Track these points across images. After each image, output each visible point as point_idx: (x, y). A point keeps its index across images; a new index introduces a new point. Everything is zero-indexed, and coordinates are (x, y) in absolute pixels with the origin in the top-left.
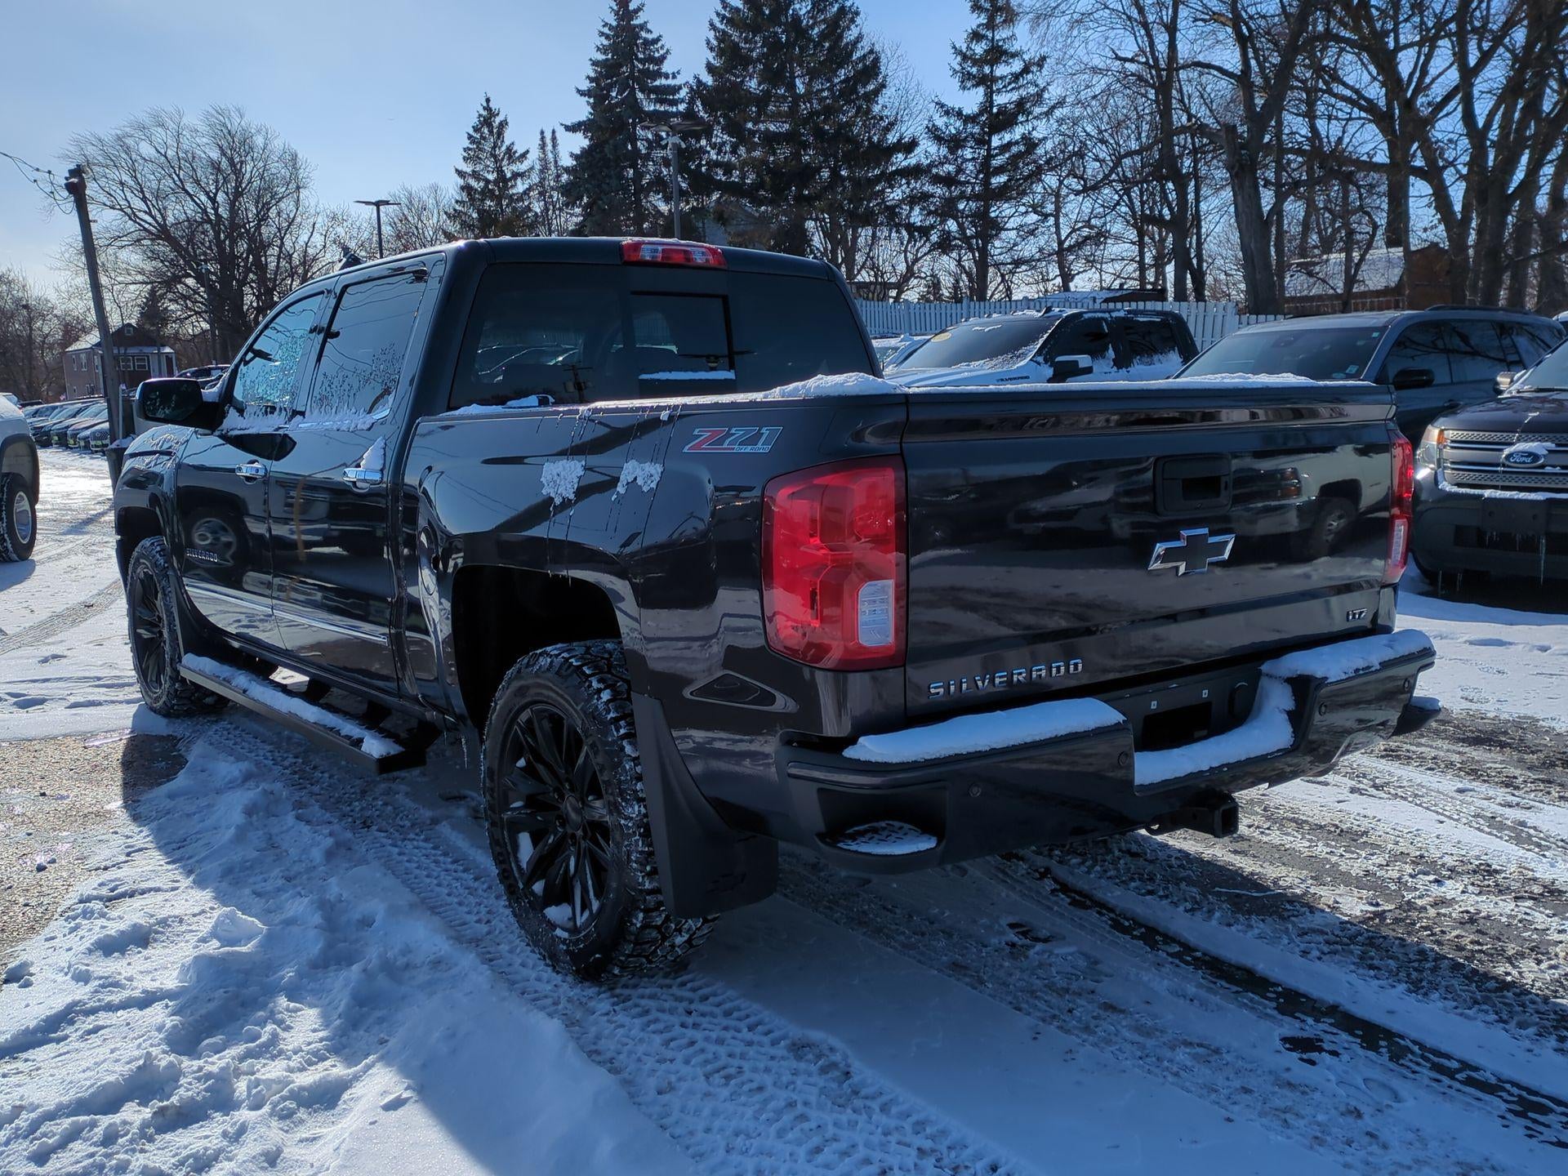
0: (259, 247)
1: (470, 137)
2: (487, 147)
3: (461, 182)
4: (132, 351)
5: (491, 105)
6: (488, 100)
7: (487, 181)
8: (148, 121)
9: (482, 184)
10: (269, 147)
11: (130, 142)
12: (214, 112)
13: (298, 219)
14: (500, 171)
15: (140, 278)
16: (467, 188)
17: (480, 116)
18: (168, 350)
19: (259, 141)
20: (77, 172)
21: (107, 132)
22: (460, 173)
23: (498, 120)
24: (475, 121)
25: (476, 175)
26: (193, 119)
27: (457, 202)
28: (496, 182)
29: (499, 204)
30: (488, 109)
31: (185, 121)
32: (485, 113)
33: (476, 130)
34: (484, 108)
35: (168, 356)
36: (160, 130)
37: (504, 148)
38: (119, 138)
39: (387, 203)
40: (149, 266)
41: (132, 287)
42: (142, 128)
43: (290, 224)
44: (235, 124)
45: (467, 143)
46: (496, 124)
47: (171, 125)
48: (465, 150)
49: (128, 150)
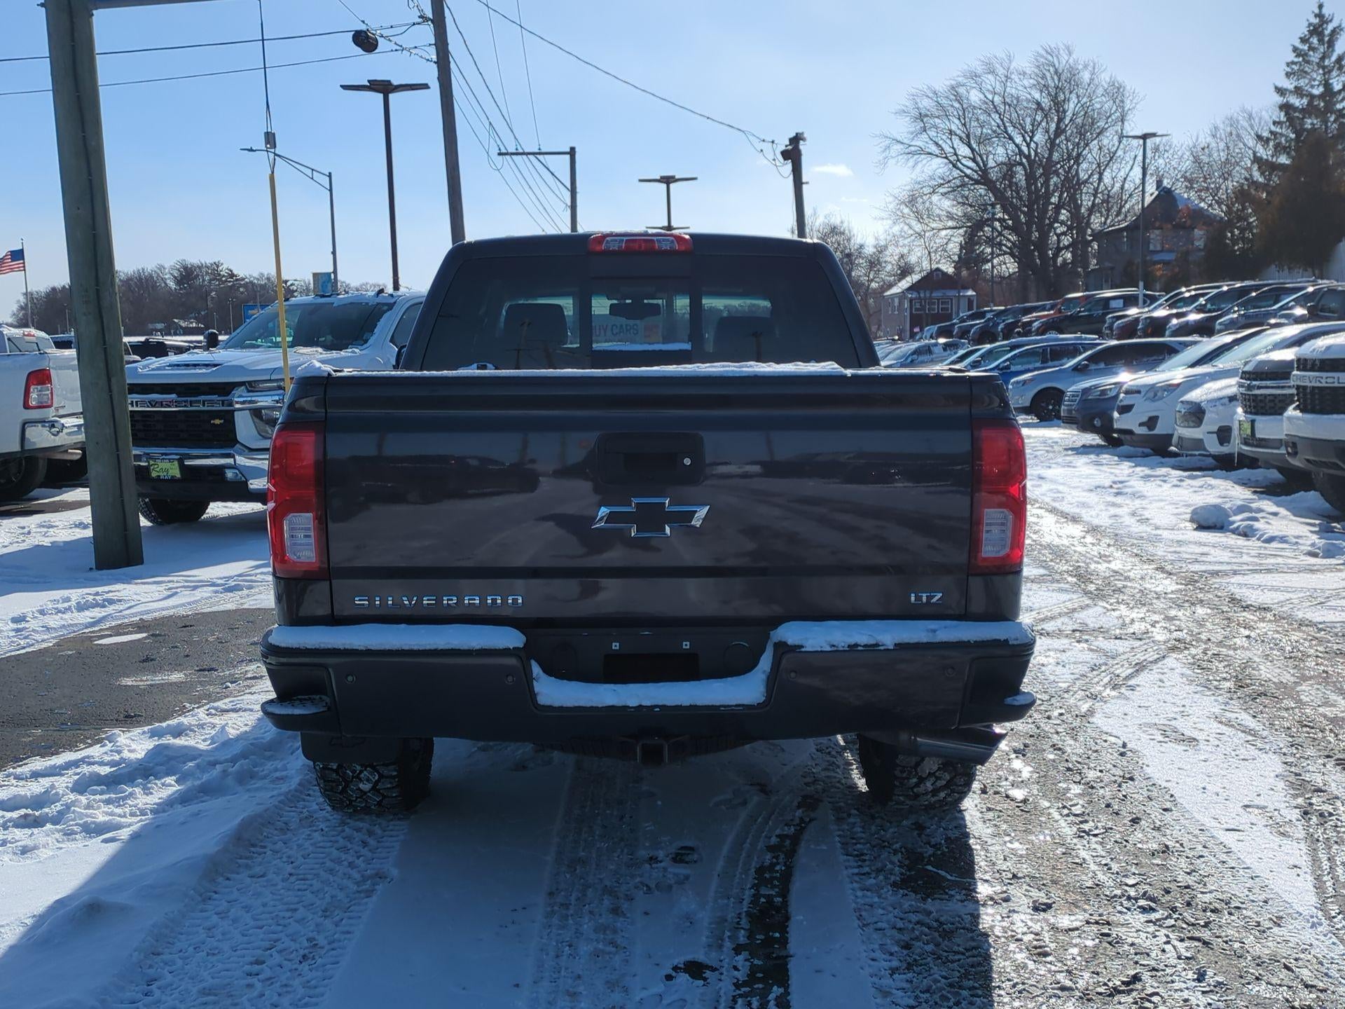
0: (1073, 185)
1: (1295, 49)
2: (1315, 57)
3: (1279, 100)
4: (936, 294)
5: (1325, 11)
6: (1321, 7)
7: (1312, 97)
8: (979, 70)
9: (1305, 101)
10: (1096, 81)
11: (962, 90)
12: (1044, 53)
13: (1120, 153)
14: (1327, 85)
15: (950, 223)
16: (1286, 107)
17: (1310, 24)
18: (970, 293)
19: (1086, 76)
20: (796, 140)
21: (941, 85)
22: (1281, 91)
23: (1330, 27)
24: (1303, 30)
25: (1298, 91)
26: (1024, 62)
27: (1274, 123)
28: (1321, 96)
29: (1325, 121)
30: (1320, 16)
31: (1013, 65)
32: (1316, 21)
33: (1303, 40)
34: (1316, 16)
35: (969, 298)
36: (990, 76)
37: (1334, 58)
38: (953, 88)
39: (1154, 135)
40: (958, 211)
41: (943, 233)
42: (974, 76)
43: (1111, 158)
44: (1063, 61)
45: (1291, 57)
46: (1327, 32)
47: (1001, 71)
48: (1288, 64)
49: (958, 98)
